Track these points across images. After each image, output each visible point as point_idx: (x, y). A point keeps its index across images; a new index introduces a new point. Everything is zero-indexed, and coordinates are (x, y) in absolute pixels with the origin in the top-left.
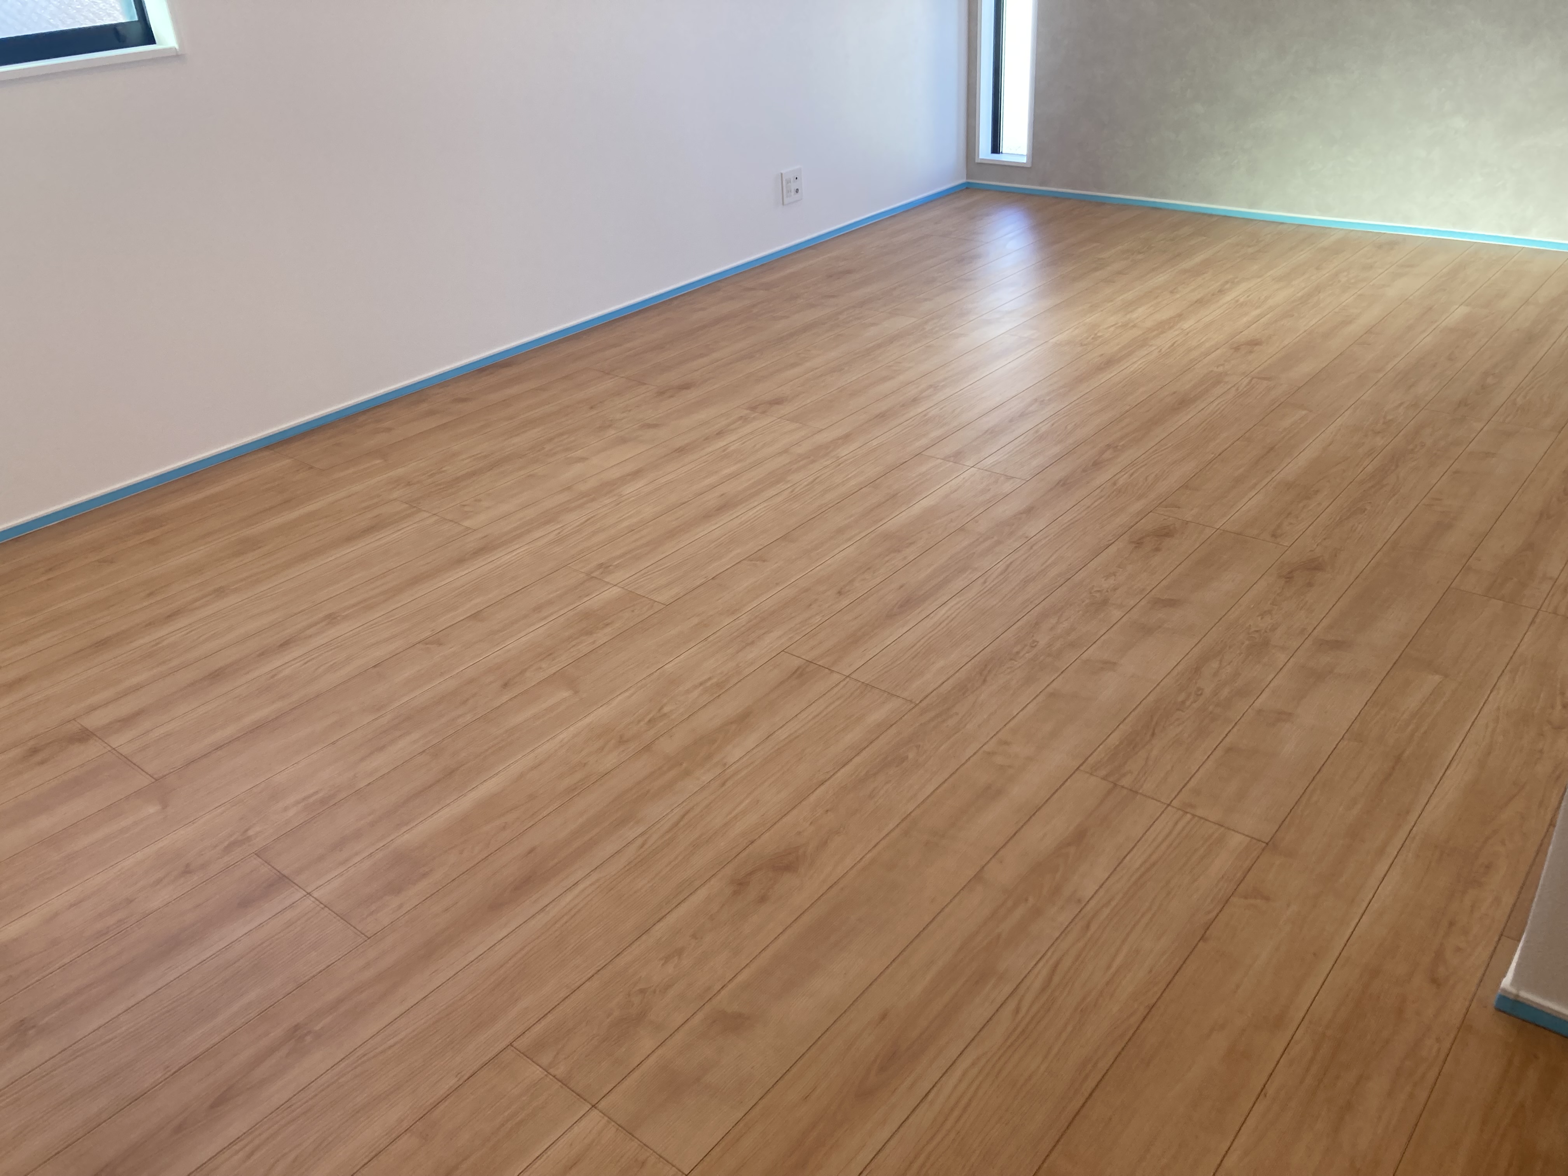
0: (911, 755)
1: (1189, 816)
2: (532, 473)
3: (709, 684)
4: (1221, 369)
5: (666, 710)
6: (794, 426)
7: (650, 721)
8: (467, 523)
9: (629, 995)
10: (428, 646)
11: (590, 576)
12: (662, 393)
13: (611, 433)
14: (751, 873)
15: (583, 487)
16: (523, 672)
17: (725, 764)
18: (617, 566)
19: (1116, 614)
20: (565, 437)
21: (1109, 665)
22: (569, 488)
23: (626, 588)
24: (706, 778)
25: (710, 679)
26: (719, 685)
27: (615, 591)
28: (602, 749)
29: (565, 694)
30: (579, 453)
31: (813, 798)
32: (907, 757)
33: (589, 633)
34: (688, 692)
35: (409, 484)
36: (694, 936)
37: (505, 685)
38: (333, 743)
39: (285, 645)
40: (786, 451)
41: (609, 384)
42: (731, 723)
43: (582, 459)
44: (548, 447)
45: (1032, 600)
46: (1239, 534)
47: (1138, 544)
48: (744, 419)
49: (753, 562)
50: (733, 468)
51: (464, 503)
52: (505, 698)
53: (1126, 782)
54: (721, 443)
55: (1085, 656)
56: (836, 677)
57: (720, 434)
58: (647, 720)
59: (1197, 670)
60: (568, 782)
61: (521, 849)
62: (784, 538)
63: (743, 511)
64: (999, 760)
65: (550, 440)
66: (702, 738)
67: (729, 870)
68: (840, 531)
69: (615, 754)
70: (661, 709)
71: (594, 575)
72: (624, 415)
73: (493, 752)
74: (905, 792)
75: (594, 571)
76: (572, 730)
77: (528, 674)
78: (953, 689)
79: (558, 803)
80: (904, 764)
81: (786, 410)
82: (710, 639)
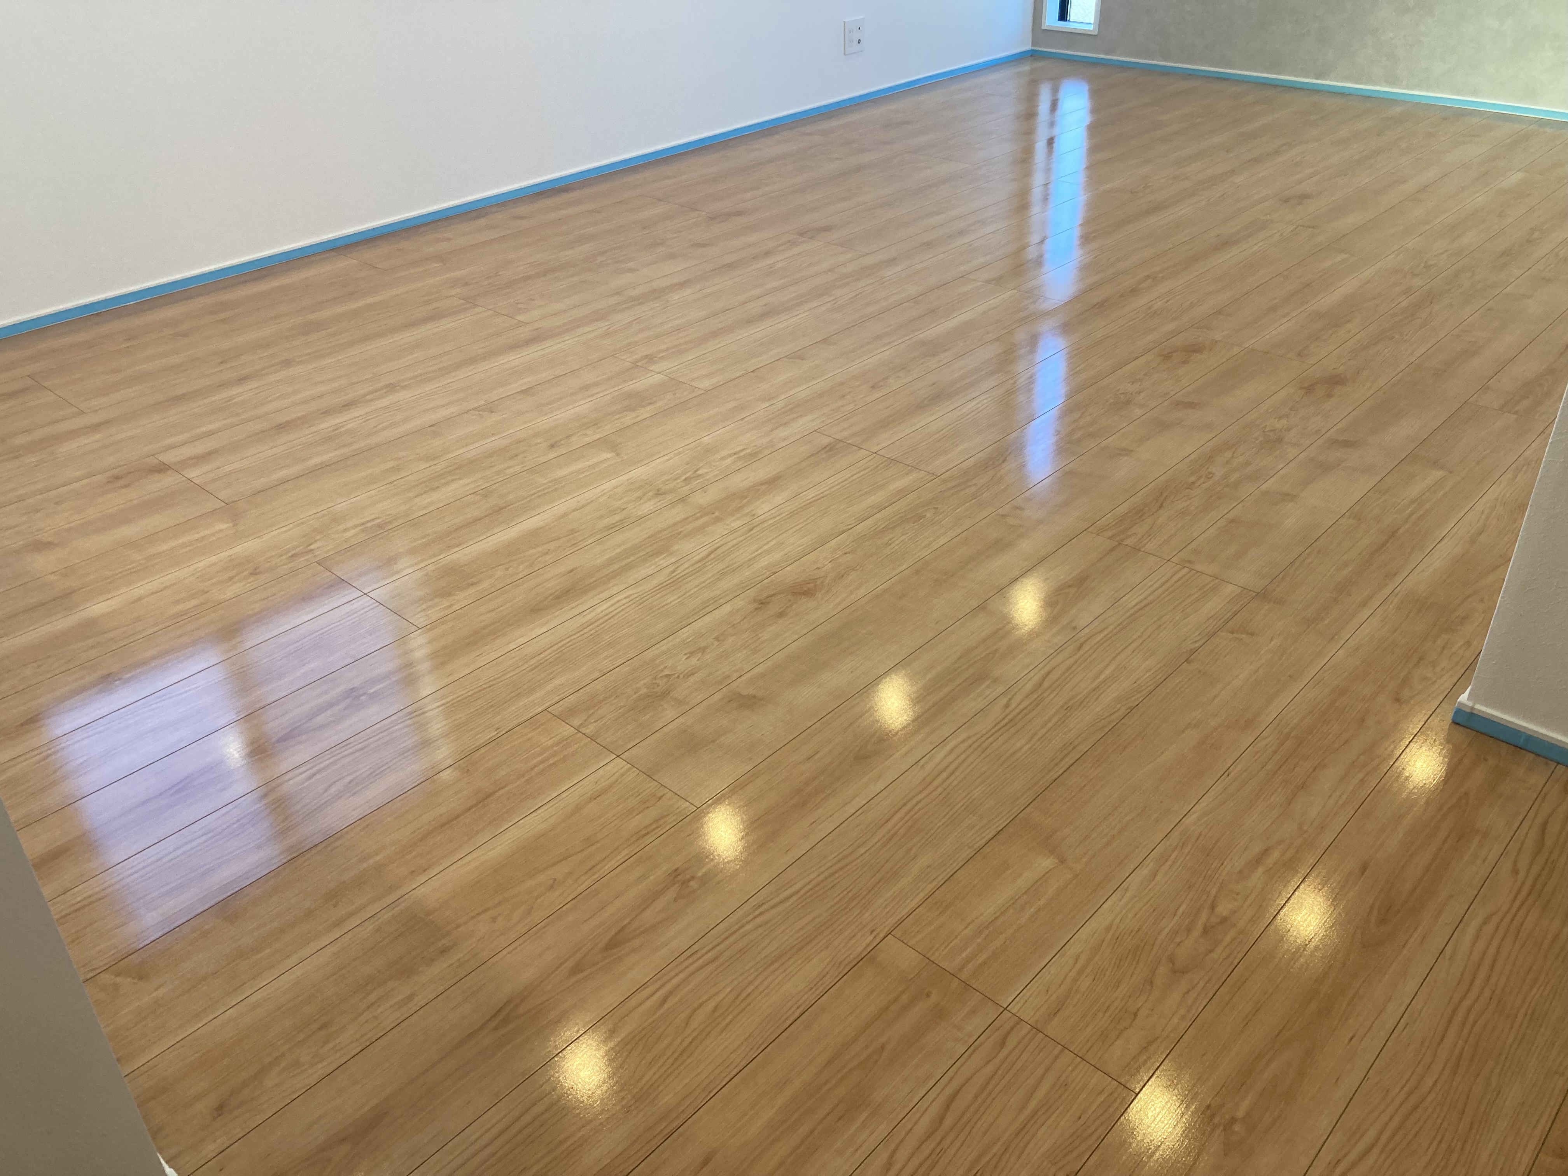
0: (929, 514)
1: (1186, 570)
2: (584, 279)
3: (742, 454)
4: (1267, 218)
5: (700, 472)
6: (839, 250)
7: (685, 479)
8: (519, 318)
9: (655, 678)
10: (480, 413)
11: (635, 365)
12: (713, 218)
13: (661, 250)
14: (771, 596)
15: (632, 293)
16: (568, 437)
17: (754, 515)
18: (660, 358)
19: (1138, 412)
20: (618, 251)
21: (1126, 452)
22: (618, 293)
23: (669, 376)
24: (735, 525)
25: (744, 450)
26: (753, 455)
27: (658, 378)
28: (640, 498)
29: (608, 455)
30: (630, 265)
31: (832, 543)
32: (926, 515)
33: (632, 409)
34: (723, 459)
35: (466, 284)
36: (716, 639)
37: (552, 446)
38: (391, 483)
39: (348, 405)
40: (831, 270)
41: (661, 209)
42: (763, 484)
43: (633, 270)
44: (600, 259)
46: (1267, 353)
47: (1167, 356)
48: (793, 243)
49: (792, 360)
50: (777, 284)
51: (517, 302)
52: (552, 456)
53: (1130, 542)
54: (768, 261)
55: (1102, 445)
56: (863, 453)
57: (767, 254)
58: (684, 478)
59: (1210, 458)
60: (607, 521)
61: (562, 569)
62: (825, 341)
63: (787, 317)
64: (1011, 521)
65: (602, 253)
66: (734, 494)
67: (752, 593)
68: (878, 337)
69: (652, 502)
70: (696, 471)
71: (639, 364)
72: (675, 235)
73: (539, 496)
74: (920, 542)
75: (640, 360)
76: (613, 483)
77: (574, 438)
78: (974, 465)
79: (598, 537)
80: (921, 521)
81: (834, 236)
82: (747, 419)
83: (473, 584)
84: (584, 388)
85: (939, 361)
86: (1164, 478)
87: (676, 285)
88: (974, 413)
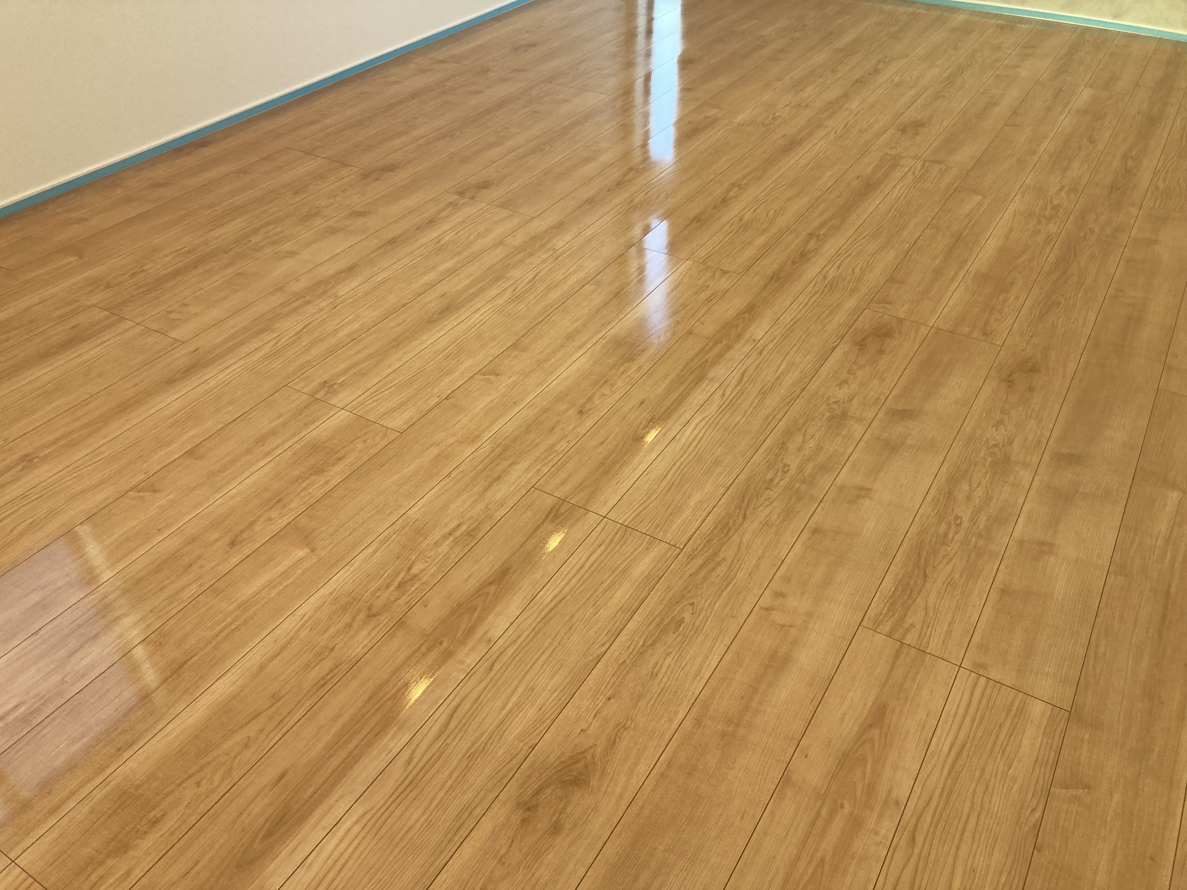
0: (687, 616)
1: (983, 680)
2: (239, 271)
3: (458, 534)
4: (894, 152)
5: (415, 570)
6: (505, 213)
7: (399, 586)
8: (173, 334)
10: (141, 494)
11: (313, 398)
12: (367, 175)
13: (319, 223)
14: (537, 792)
15: (296, 287)
16: (250, 525)
17: (489, 641)
18: (342, 384)
19: (858, 429)
20: (271, 227)
21: (864, 492)
22: (280, 289)
23: (355, 411)
24: (471, 660)
25: (458, 526)
26: (470, 534)
27: (343, 416)
28: (349, 625)
29: (301, 553)
30: (287, 246)
31: (590, 681)
32: (683, 618)
33: (319, 470)
34: (437, 544)
35: (108, 286)
37: (232, 544)
40: (501, 243)
41: (312, 165)
42: (490, 584)
43: (292, 254)
44: (254, 239)
45: (774, 414)
47: (861, 345)
48: (454, 206)
49: (487, 377)
50: (449, 264)
51: (170, 309)
52: (234, 561)
53: (910, 639)
54: (434, 234)
55: (838, 482)
56: (592, 518)
57: (431, 222)
58: (396, 584)
59: (949, 494)
60: (315, 674)
61: (271, 773)
62: (515, 346)
63: (468, 313)
64: (778, 617)
65: (256, 231)
66: (460, 605)
67: (512, 789)
68: (570, 337)
69: (365, 632)
70: (410, 568)
71: (318, 396)
72: (331, 201)
73: (226, 638)
74: (688, 666)
75: (317, 392)
76: (314, 601)
77: (257, 528)
78: (715, 528)
79: (307, 705)
80: (681, 629)
81: (495, 194)
82: (453, 475)
83: (155, 822)
84: (261, 440)
85: (640, 368)
86: (914, 530)
87: (341, 272)
88: (694, 444)
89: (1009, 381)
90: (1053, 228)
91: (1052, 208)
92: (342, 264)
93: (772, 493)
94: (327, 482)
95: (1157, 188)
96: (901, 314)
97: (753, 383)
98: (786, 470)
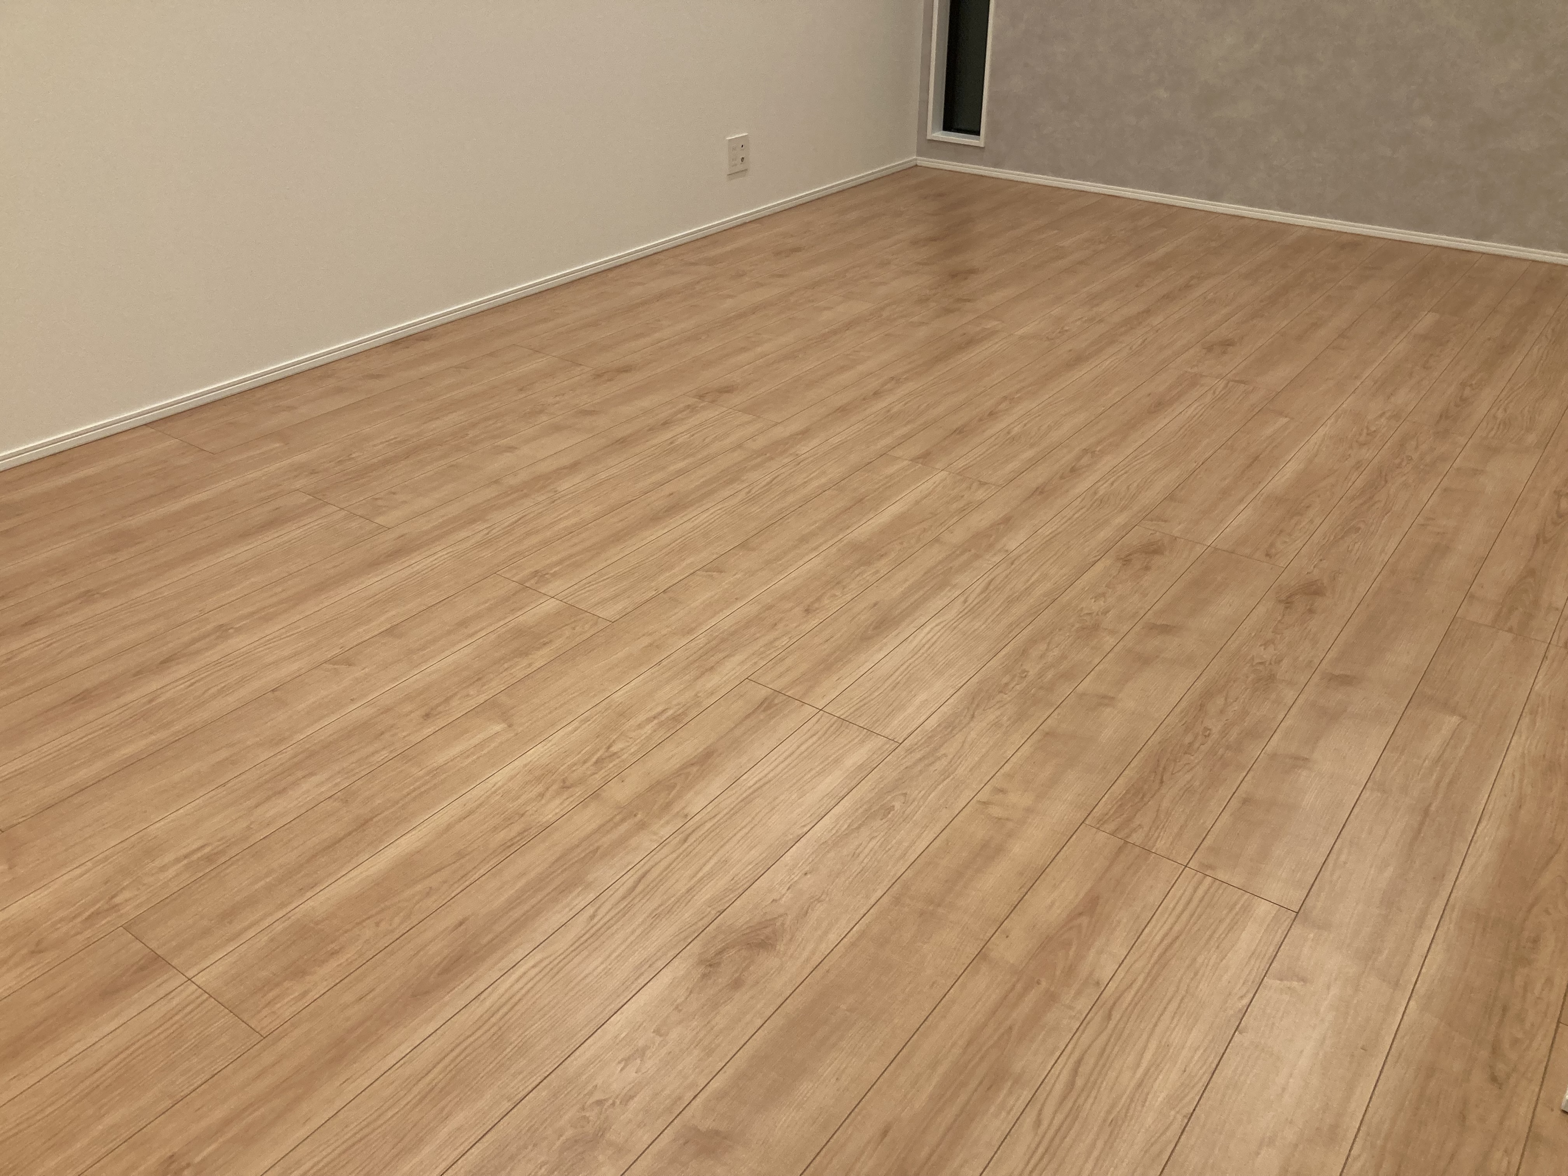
0: (897, 805)
1: (1209, 880)
2: (453, 463)
3: (663, 717)
4: (1195, 371)
5: (614, 749)
6: (747, 418)
7: (596, 762)
8: (380, 520)
9: (583, 1109)
10: (336, 666)
11: (523, 586)
12: (599, 376)
13: (544, 419)
14: (720, 952)
15: (512, 481)
16: (447, 700)
17: (686, 816)
18: (554, 575)
19: (1110, 641)
20: (491, 422)
21: (1107, 700)
22: (496, 482)
23: (565, 600)
24: (666, 832)
25: (664, 711)
26: (675, 719)
27: (552, 604)
28: (542, 795)
29: (498, 728)
30: (507, 441)
31: (787, 858)
32: (893, 806)
33: (523, 653)
34: (640, 726)
35: (312, 472)
36: (657, 1032)
37: (427, 716)
38: (224, 785)
39: (167, 661)
40: (739, 446)
41: (539, 363)
42: (692, 765)
43: (511, 449)
44: (471, 434)
45: (1018, 623)
46: (1233, 552)
47: (1126, 561)
48: (692, 409)
49: (710, 573)
50: (681, 465)
51: (377, 496)
52: (429, 731)
53: (1137, 838)
54: (667, 435)
55: (1080, 688)
56: (808, 710)
57: (665, 424)
58: (594, 759)
59: (1201, 707)
60: (502, 836)
61: (451, 920)
62: (744, 545)
63: (695, 513)
64: (996, 811)
65: (474, 425)
66: (659, 783)
67: (695, 947)
68: (804, 539)
69: (557, 801)
70: (609, 747)
71: (527, 584)
72: (558, 399)
73: (414, 799)
74: (893, 850)
75: (528, 580)
76: (507, 771)
77: (455, 702)
78: (939, 725)
79: (492, 863)
80: (890, 816)
81: (737, 399)
82: (664, 663)
83: (334, 953)
84: (463, 623)
85: (877, 572)
86: (1157, 738)
87: (564, 468)
88: (927, 646)
89: (1288, 603)
90: (1366, 454)
91: (1368, 434)
92: (565, 461)
93: (1005, 696)
94: (530, 665)
95: (1495, 417)
96: (1176, 531)
97: (998, 592)
98: (1024, 675)
